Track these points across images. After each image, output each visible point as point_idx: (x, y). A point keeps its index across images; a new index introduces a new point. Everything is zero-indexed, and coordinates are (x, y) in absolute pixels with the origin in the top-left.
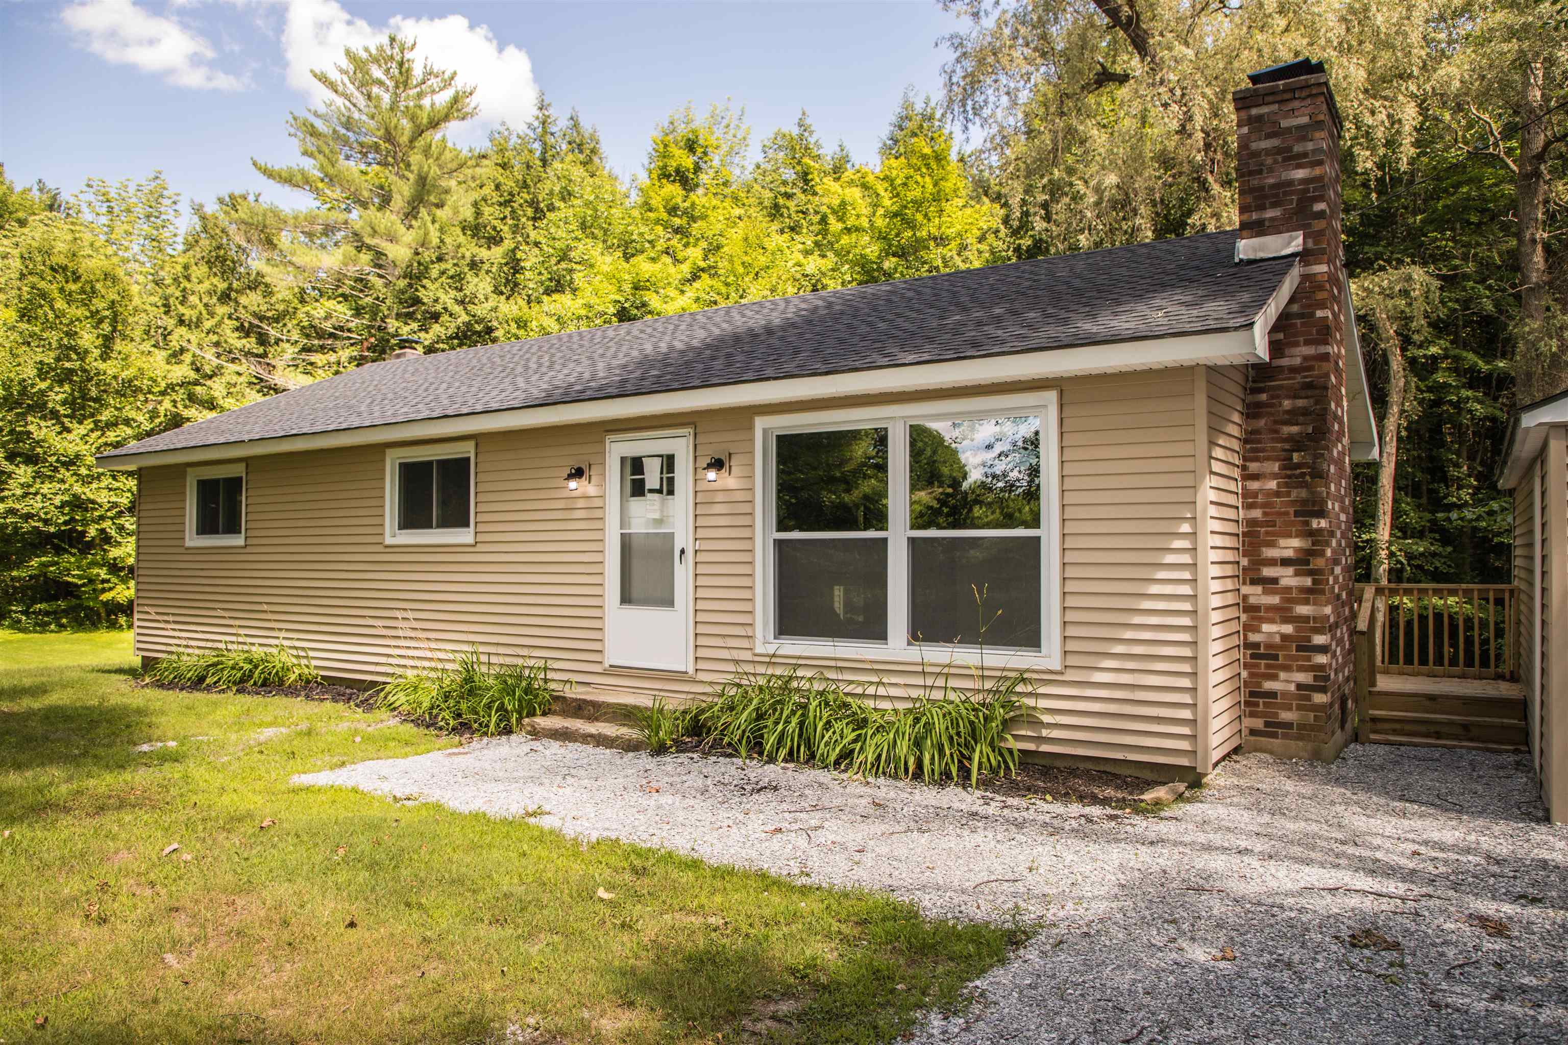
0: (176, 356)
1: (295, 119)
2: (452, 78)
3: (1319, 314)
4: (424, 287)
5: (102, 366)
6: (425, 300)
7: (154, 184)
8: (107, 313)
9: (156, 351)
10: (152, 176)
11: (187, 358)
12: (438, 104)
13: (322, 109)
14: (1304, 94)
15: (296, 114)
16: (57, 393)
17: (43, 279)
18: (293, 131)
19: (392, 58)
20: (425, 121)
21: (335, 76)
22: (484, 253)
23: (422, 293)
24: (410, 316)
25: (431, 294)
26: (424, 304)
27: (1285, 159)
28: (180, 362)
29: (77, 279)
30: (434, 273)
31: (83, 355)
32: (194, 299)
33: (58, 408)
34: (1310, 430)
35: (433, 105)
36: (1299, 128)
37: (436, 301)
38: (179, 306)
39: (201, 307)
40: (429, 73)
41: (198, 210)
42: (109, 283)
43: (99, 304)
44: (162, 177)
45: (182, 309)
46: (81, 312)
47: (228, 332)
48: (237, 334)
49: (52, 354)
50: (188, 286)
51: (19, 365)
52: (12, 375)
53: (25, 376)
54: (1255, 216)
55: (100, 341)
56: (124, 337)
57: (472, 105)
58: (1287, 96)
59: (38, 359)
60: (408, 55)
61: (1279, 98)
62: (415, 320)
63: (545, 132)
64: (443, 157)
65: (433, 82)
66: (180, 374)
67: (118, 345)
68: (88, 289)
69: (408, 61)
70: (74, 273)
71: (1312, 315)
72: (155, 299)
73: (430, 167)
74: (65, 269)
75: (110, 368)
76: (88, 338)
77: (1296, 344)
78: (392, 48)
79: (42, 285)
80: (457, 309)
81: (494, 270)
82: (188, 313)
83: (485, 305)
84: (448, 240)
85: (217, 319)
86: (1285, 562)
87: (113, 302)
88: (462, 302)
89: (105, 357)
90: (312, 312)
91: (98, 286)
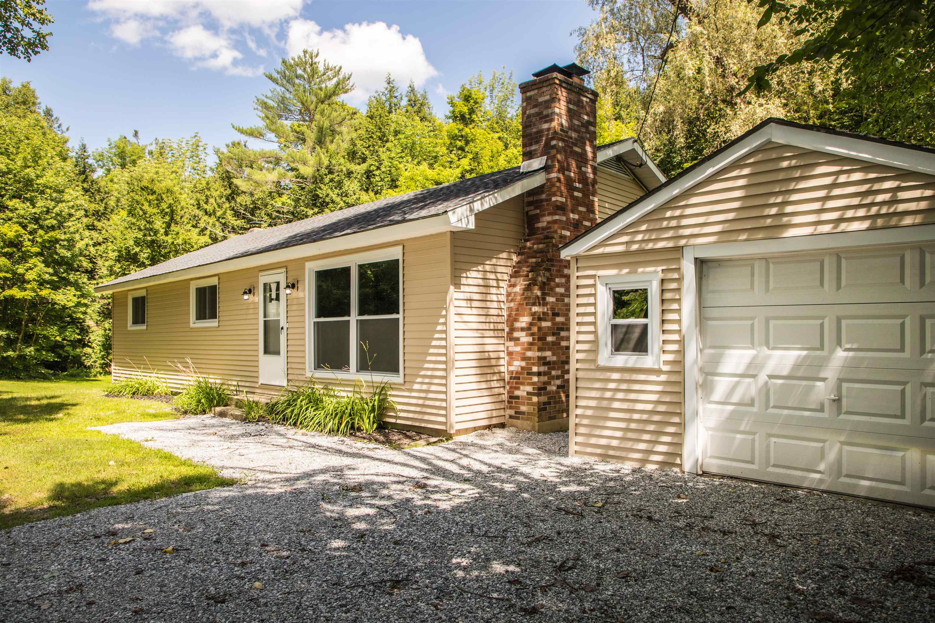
0: (202, 232)
1: (258, 100)
2: (339, 70)
3: (554, 199)
4: (320, 188)
5: (165, 238)
6: (321, 196)
7: (194, 140)
8: (167, 210)
9: (193, 229)
10: (193, 135)
11: (208, 232)
12: (329, 86)
13: (270, 94)
14: (547, 83)
15: (259, 98)
16: (144, 253)
17: (137, 194)
18: (256, 106)
19: (306, 63)
20: (323, 96)
21: (275, 75)
22: (353, 167)
23: (319, 192)
24: (315, 205)
25: (324, 192)
26: (321, 198)
27: (541, 118)
28: (205, 235)
29: (154, 193)
30: (327, 180)
31: (156, 232)
32: (212, 200)
33: (145, 261)
34: (540, 260)
35: (326, 87)
36: (546, 102)
37: (327, 195)
38: (204, 205)
39: (215, 205)
40: (327, 69)
41: (217, 152)
42: (169, 194)
43: (164, 206)
44: (199, 135)
45: (205, 206)
46: (155, 211)
47: (230, 217)
48: (235, 218)
49: (142, 233)
50: (209, 194)
51: (126, 239)
52: (122, 245)
53: (128, 245)
54: (528, 149)
55: (164, 226)
56: (177, 223)
57: (351, 84)
58: (540, 85)
59: (135, 236)
60: (316, 60)
61: (537, 86)
62: (317, 207)
63: (391, 97)
64: (332, 116)
65: (330, 73)
66: (203, 241)
67: (173, 227)
68: (160, 198)
69: (315, 63)
70: (151, 190)
71: (551, 199)
72: (192, 202)
73: (323, 122)
74: (147, 188)
75: (169, 239)
76: (159, 224)
77: (544, 215)
78: (305, 57)
79: (137, 197)
80: (338, 199)
81: (359, 177)
82: (209, 208)
83: (353, 197)
84: (334, 162)
85: (224, 210)
86: (522, 329)
87: (170, 204)
88: (341, 195)
89: (166, 234)
90: (274, 204)
91: (164, 196)
